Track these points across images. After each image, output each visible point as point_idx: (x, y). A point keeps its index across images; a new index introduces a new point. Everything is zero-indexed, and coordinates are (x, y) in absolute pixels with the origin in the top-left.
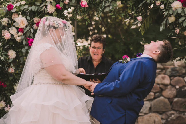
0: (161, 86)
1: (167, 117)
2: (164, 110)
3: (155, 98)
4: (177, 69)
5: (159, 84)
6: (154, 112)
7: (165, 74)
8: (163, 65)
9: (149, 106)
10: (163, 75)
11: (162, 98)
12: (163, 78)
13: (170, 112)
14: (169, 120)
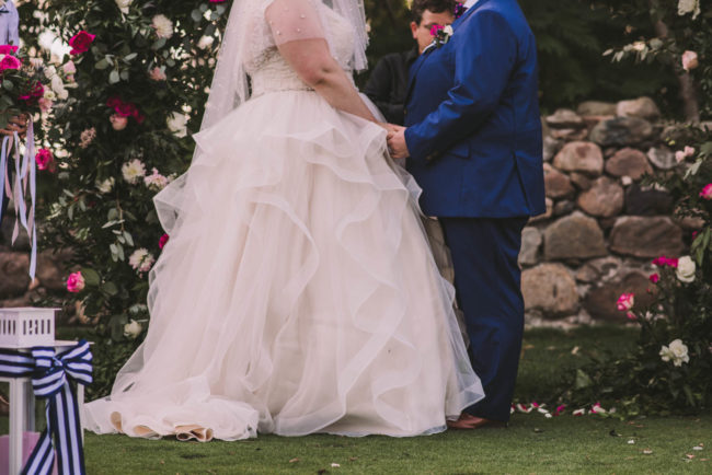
0: (575, 177)
1: (594, 276)
2: (583, 255)
3: (555, 217)
4: (627, 123)
5: (567, 172)
6: (553, 261)
7: (586, 139)
8: (578, 114)
9: (538, 242)
10: (581, 144)
11: (577, 215)
12: (582, 153)
13: (603, 261)
14: (600, 284)
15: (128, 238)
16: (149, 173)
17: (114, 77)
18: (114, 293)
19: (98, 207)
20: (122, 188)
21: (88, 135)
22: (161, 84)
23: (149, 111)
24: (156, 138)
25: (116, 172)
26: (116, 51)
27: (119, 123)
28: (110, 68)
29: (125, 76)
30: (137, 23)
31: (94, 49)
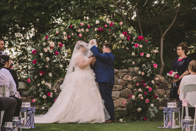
0: (126, 82)
2: (128, 96)
3: (123, 89)
4: (136, 72)
5: (125, 81)
6: (122, 97)
7: (128, 75)
8: (127, 70)
9: (120, 94)
10: (127, 76)
11: (127, 89)
12: (127, 77)
15: (42, 93)
16: (46, 83)
17: (40, 67)
18: (40, 102)
19: (38, 88)
20: (41, 85)
21: (36, 77)
22: (47, 68)
23: (46, 73)
24: (47, 77)
25: (40, 82)
26: (40, 63)
27: (41, 74)
28: (39, 66)
29: (42, 67)
30: (44, 59)
31: (37, 63)
